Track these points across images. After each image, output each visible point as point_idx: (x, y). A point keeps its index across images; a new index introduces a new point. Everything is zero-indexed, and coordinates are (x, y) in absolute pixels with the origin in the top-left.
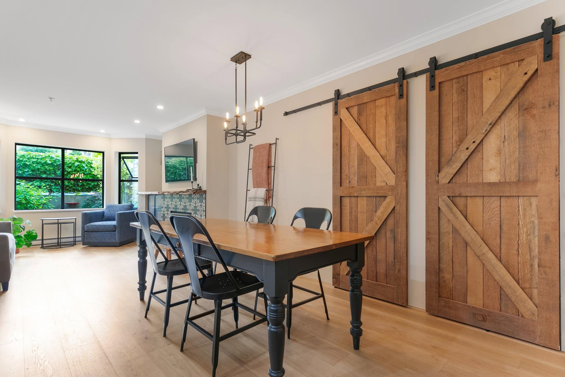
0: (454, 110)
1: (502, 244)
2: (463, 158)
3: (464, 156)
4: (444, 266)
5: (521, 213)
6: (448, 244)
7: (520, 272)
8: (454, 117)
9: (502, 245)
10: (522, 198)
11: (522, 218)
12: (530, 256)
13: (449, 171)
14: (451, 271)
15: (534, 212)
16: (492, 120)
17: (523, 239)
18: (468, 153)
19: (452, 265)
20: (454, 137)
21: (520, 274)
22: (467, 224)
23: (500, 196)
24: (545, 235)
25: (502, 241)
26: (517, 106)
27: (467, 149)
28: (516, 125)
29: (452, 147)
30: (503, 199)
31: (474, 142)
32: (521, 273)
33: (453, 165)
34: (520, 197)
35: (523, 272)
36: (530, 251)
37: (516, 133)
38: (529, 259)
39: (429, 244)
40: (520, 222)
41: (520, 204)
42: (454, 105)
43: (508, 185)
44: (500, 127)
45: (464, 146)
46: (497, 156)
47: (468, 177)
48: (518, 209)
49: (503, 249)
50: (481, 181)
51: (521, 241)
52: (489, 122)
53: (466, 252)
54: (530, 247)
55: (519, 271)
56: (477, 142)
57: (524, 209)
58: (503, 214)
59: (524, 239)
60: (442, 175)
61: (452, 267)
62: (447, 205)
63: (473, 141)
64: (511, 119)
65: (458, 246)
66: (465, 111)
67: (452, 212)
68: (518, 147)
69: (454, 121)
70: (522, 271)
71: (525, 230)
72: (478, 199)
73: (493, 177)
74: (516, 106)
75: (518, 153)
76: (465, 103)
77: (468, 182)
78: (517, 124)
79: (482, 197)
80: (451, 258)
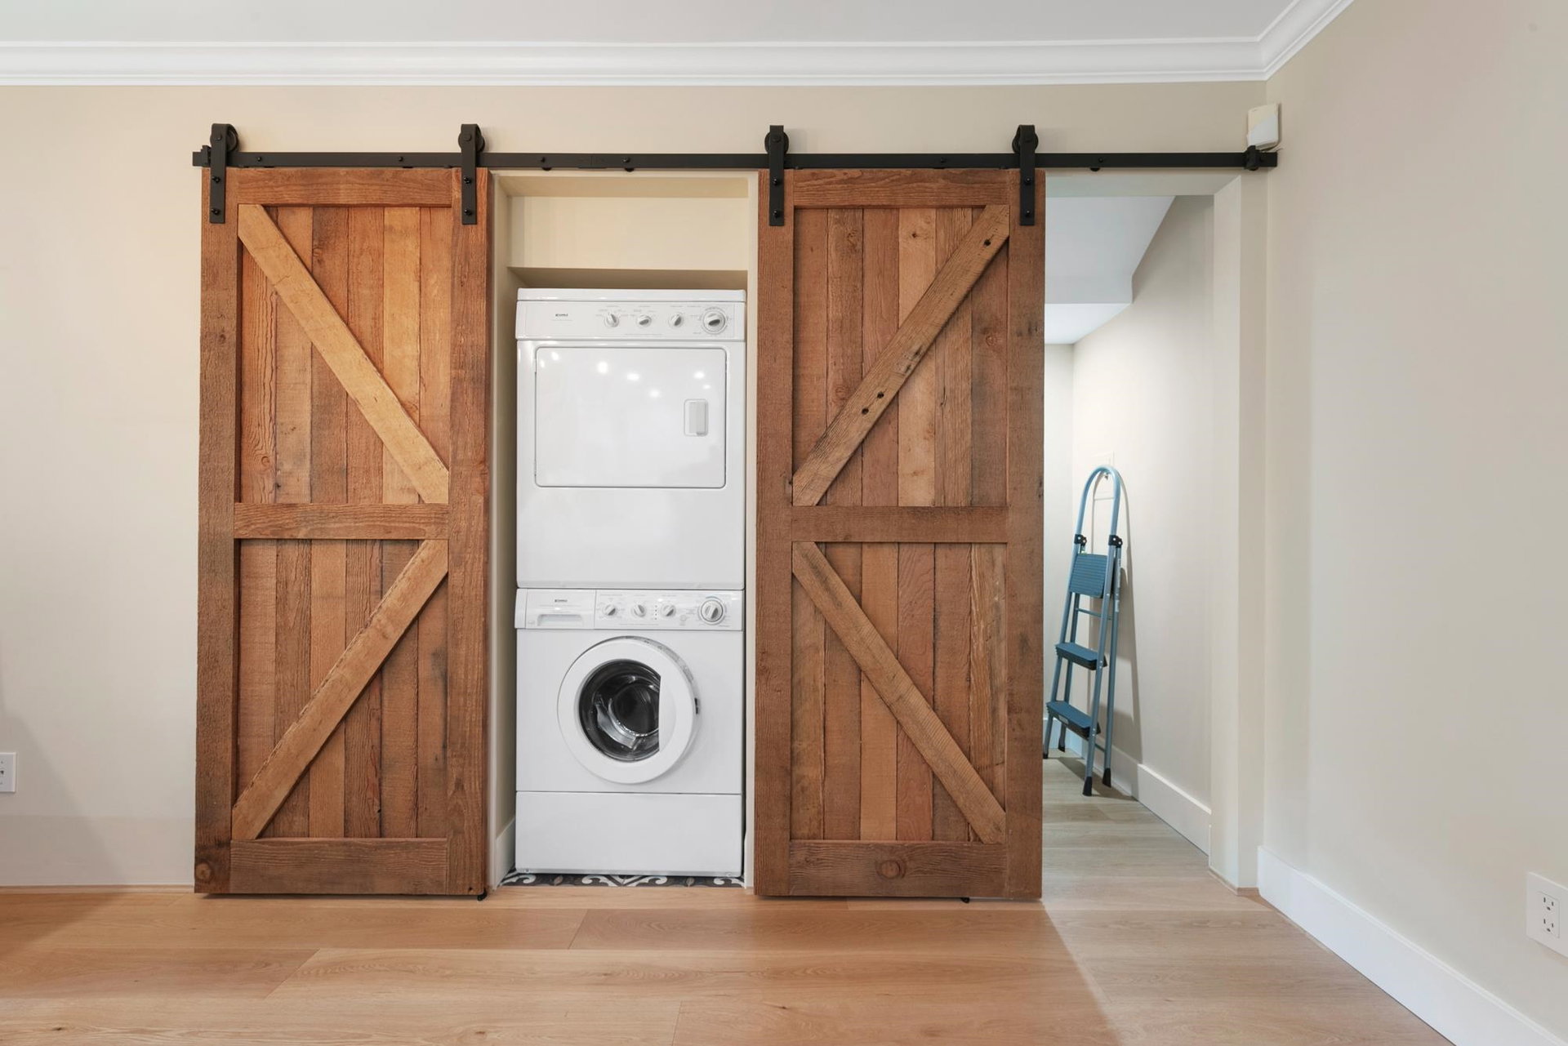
0: (830, 297)
1: (939, 665)
2: (856, 437)
3: (858, 431)
4: (804, 745)
5: (975, 586)
6: (814, 681)
7: (972, 732)
8: (830, 316)
9: (937, 669)
10: (977, 546)
11: (977, 596)
12: (991, 689)
13: (819, 471)
14: (820, 755)
15: (999, 582)
16: (921, 344)
17: (978, 649)
18: (866, 423)
19: (822, 740)
20: (830, 376)
21: (972, 738)
22: (863, 619)
23: (935, 543)
24: (1021, 634)
25: (938, 659)
26: (968, 318)
27: (865, 411)
28: (967, 365)
29: (825, 400)
30: (940, 551)
31: (881, 395)
32: (974, 733)
33: (830, 453)
34: (973, 546)
35: (978, 730)
36: (990, 678)
37: (965, 386)
38: (989, 695)
39: (765, 686)
40: (973, 608)
41: (973, 562)
42: (830, 282)
43: (953, 515)
44: (934, 363)
45: (856, 404)
46: (928, 439)
47: (865, 491)
48: (969, 575)
49: (938, 680)
50: (894, 503)
51: (975, 654)
52: (915, 348)
53: (858, 698)
54: (990, 668)
55: (971, 728)
56: (888, 397)
57: (982, 576)
58: (939, 588)
59: (981, 649)
60: (801, 479)
61: (822, 744)
62: (816, 569)
63: (878, 391)
64: (958, 349)
65: (840, 682)
66: (859, 308)
67: (827, 589)
68: (969, 421)
69: (831, 328)
70: (976, 729)
71: (982, 626)
72: (886, 549)
73: (919, 493)
74: (966, 320)
75: (969, 436)
76: (859, 285)
77: (865, 504)
78: (970, 364)
79: (897, 545)
80: (822, 719)
